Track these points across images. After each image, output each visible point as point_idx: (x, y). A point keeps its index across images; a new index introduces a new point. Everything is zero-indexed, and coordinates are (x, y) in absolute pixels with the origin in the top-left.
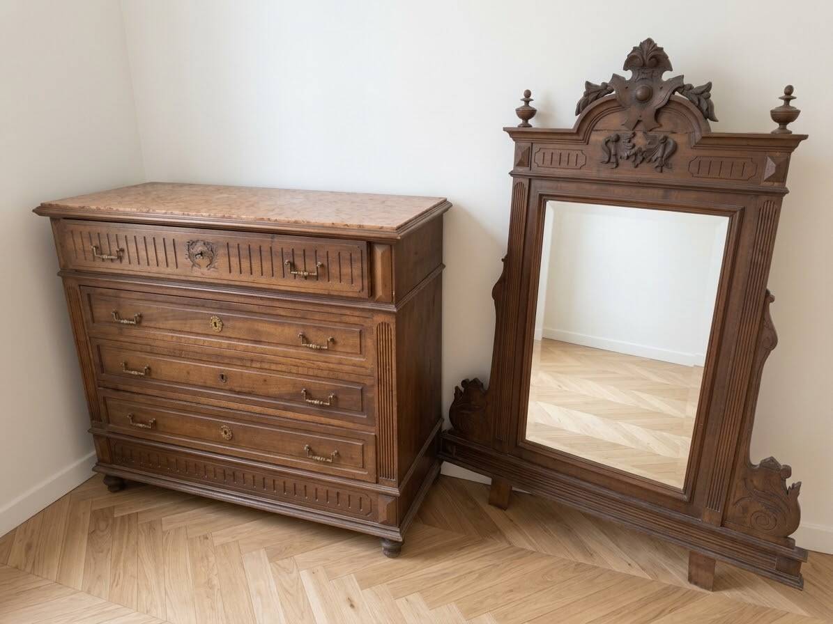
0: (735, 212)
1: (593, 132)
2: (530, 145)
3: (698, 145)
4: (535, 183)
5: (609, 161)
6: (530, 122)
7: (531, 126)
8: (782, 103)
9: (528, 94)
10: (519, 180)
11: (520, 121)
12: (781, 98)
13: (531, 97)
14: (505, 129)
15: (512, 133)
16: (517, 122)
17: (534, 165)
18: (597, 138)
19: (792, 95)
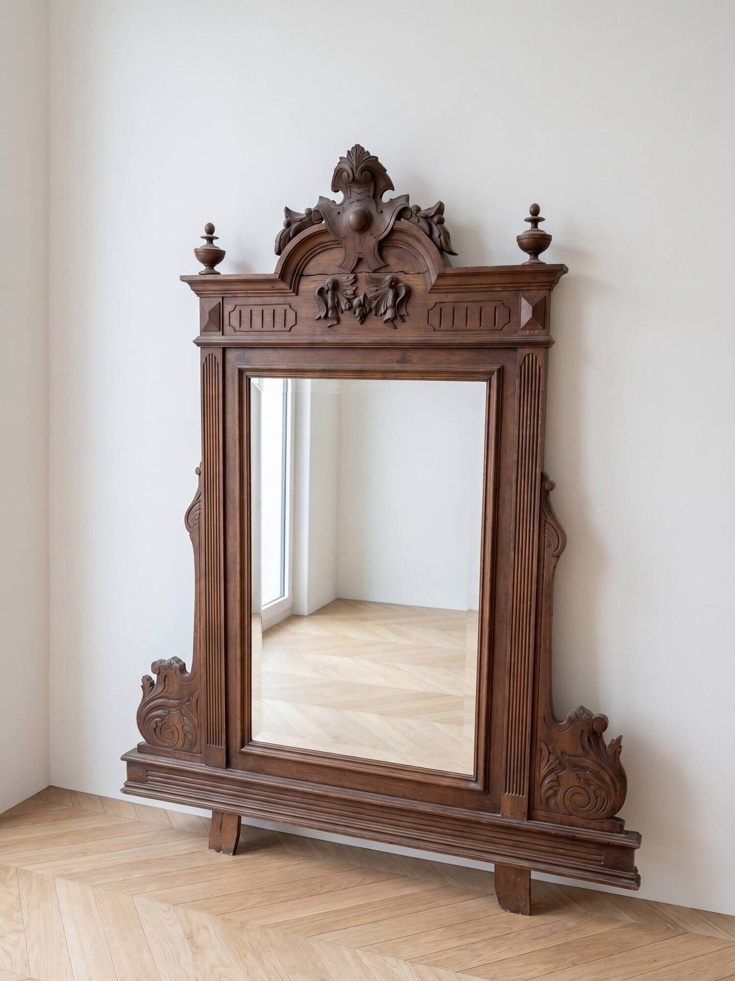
0: (492, 373)
1: (303, 280)
2: (220, 300)
3: (434, 289)
4: (231, 355)
5: (326, 316)
6: (217, 268)
7: (220, 274)
8: (529, 226)
9: (211, 229)
10: (208, 351)
11: (203, 268)
12: (526, 220)
13: (215, 235)
14: (183, 279)
15: (193, 283)
16: (197, 268)
17: (227, 328)
18: (310, 286)
19: (539, 215)
